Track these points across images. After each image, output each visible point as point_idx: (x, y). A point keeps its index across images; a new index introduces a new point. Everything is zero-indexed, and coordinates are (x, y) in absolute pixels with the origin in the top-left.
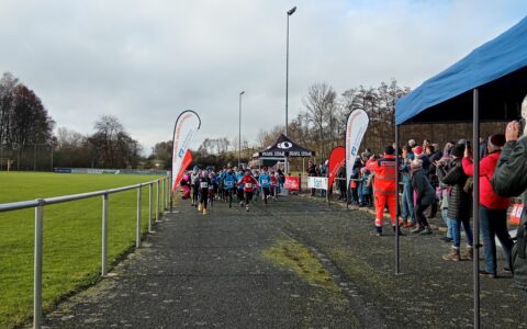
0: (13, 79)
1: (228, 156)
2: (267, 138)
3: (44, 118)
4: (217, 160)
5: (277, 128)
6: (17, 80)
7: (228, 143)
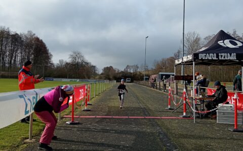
0: (32, 34)
1: (138, 73)
2: (158, 64)
3: (48, 53)
4: (132, 74)
5: (163, 60)
6: (34, 34)
7: (138, 67)
